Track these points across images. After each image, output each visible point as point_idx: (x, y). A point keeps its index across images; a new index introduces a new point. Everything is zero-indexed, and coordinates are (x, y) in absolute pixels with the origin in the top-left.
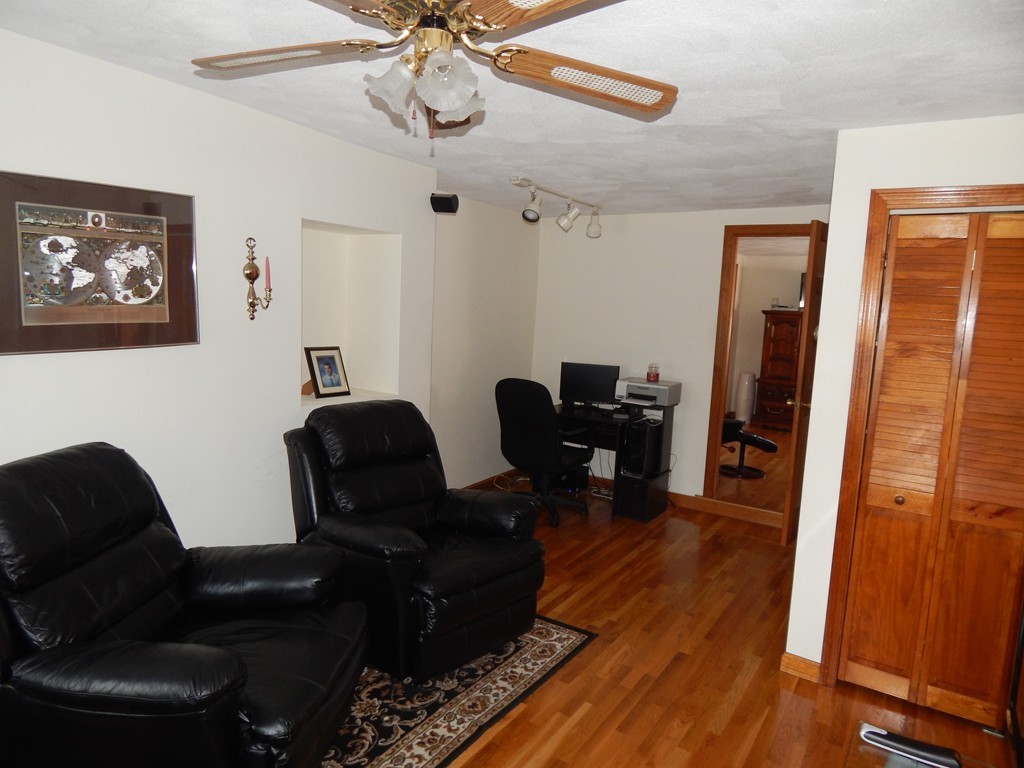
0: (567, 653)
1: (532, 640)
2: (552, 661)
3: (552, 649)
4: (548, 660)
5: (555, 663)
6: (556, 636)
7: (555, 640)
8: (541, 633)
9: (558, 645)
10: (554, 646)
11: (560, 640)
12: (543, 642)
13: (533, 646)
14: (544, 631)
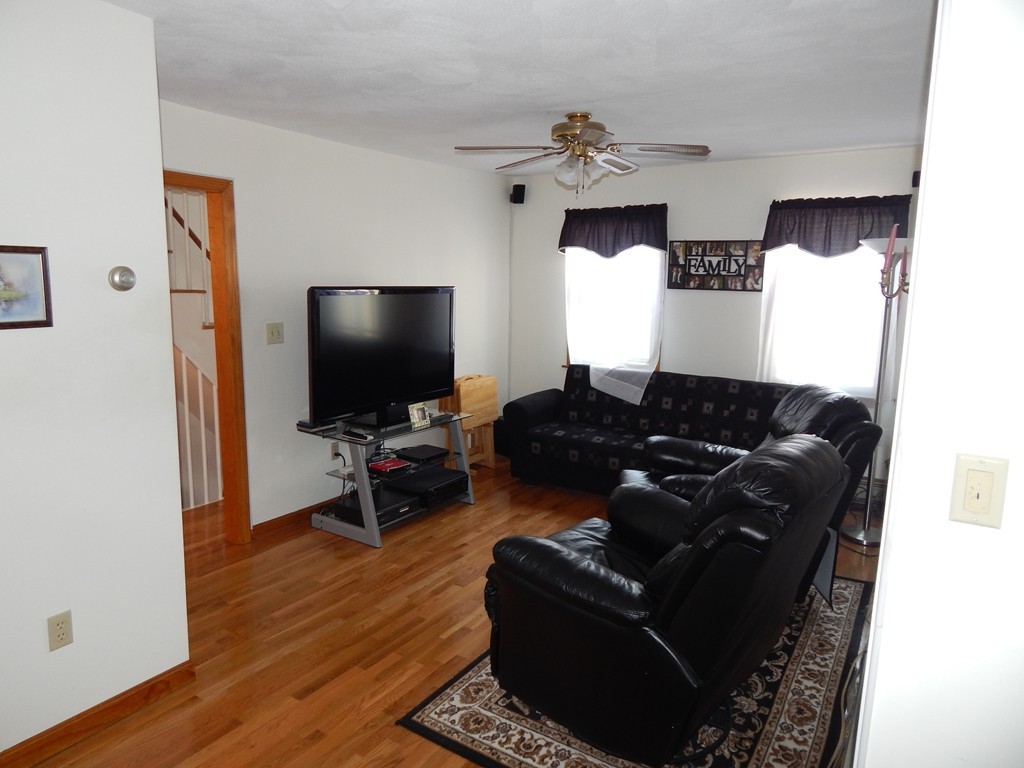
0: (448, 690)
1: (490, 709)
2: (470, 678)
3: (467, 697)
4: (473, 680)
5: (466, 676)
6: (456, 717)
7: (459, 709)
8: (477, 722)
9: (457, 702)
10: (463, 700)
11: (452, 711)
12: (476, 707)
13: (490, 699)
14: (472, 726)
